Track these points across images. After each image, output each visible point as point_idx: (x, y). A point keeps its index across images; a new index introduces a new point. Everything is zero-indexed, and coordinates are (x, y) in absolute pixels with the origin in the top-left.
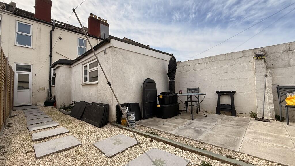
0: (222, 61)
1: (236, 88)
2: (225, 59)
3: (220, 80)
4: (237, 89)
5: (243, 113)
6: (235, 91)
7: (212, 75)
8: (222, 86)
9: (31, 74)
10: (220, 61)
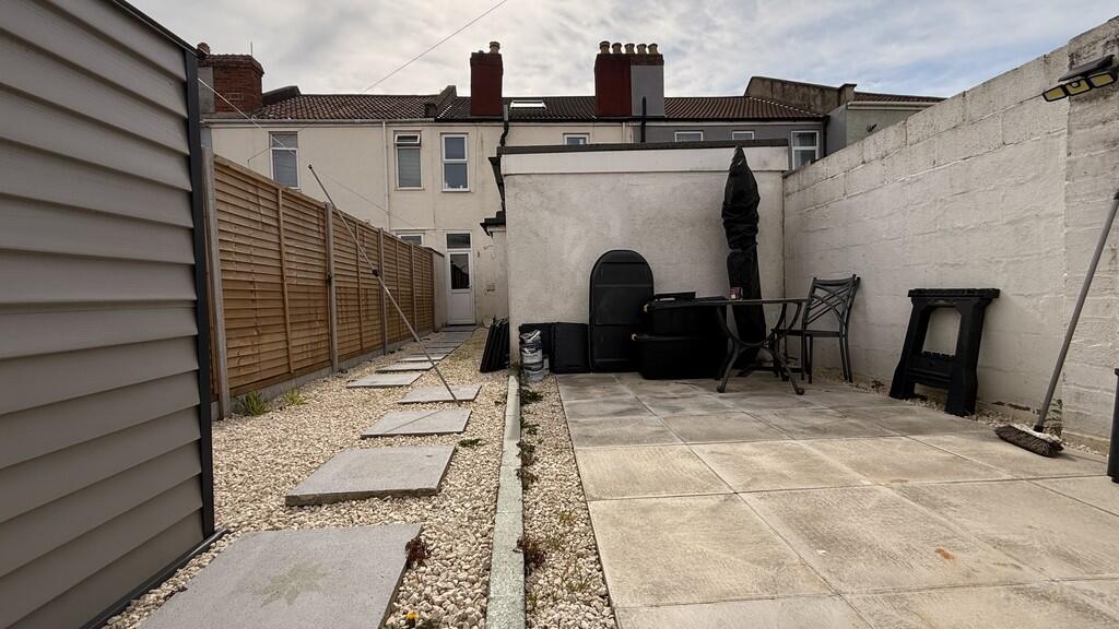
0: (949, 132)
1: (1006, 271)
2: (960, 120)
3: (937, 234)
4: (1006, 275)
5: (1028, 409)
6: (999, 291)
7: (904, 214)
8: (941, 266)
9: (471, 252)
10: (939, 135)
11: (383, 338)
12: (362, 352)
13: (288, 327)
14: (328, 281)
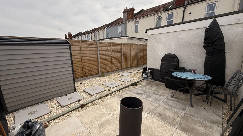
11: (137, 64)
12: (130, 67)
13: (112, 64)
14: (122, 56)
